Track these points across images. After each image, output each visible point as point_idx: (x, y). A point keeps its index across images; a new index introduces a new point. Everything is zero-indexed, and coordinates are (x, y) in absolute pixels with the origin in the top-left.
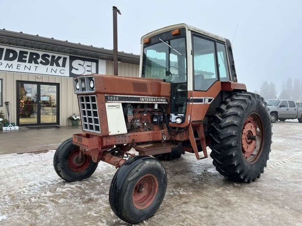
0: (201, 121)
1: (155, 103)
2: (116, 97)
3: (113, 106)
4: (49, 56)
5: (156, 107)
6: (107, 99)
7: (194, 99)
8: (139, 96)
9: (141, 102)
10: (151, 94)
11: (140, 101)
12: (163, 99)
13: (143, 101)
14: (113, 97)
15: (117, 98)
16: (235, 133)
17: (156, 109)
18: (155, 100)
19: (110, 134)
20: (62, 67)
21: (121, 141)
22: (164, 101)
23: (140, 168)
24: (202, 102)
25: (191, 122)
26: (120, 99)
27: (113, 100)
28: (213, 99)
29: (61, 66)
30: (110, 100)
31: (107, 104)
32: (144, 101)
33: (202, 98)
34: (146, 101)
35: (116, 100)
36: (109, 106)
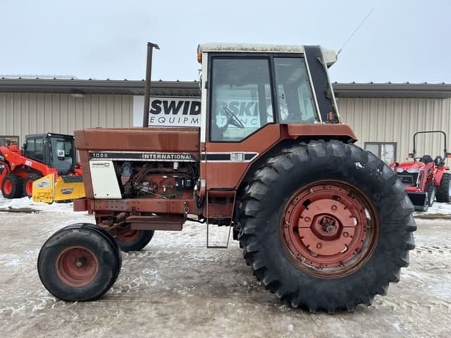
0: (234, 189)
1: (173, 160)
2: (104, 154)
3: (100, 164)
4: (238, 104)
5: (176, 166)
6: (91, 156)
7: (208, 155)
8: (140, 152)
9: (144, 160)
10: (160, 149)
11: (142, 158)
12: (186, 155)
13: (146, 158)
14: (100, 154)
15: (106, 155)
16: (249, 212)
17: (176, 170)
18: (169, 157)
19: (96, 197)
20: (254, 115)
21: (114, 207)
22: (187, 157)
23: (62, 236)
24: (229, 159)
25: (208, 189)
26: (110, 156)
27: (100, 157)
28: (258, 154)
29: (252, 114)
30: (96, 157)
31: (91, 162)
32: (149, 158)
33: (228, 153)
34: (153, 158)
35: (104, 157)
36: (94, 164)
